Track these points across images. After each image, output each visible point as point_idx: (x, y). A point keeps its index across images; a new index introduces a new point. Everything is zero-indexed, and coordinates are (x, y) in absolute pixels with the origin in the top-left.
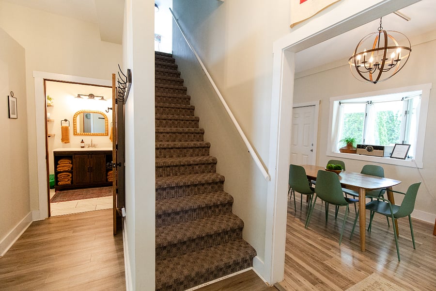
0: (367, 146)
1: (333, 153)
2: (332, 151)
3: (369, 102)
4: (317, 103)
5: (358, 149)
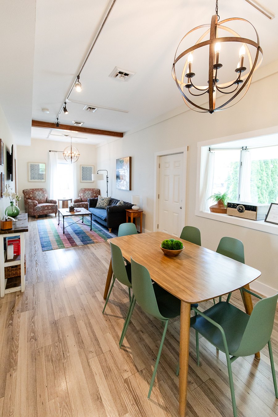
0: (238, 205)
1: (202, 212)
2: (201, 210)
3: (244, 148)
4: (184, 149)
5: (228, 208)
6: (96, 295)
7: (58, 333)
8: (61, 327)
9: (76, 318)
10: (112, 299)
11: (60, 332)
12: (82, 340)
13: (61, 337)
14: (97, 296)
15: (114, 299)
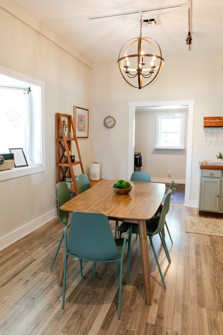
6: (157, 318)
7: (220, 297)
8: (216, 301)
9: (197, 301)
10: (141, 298)
11: (217, 296)
12: (197, 280)
13: (216, 291)
14: (155, 316)
15: (139, 297)
